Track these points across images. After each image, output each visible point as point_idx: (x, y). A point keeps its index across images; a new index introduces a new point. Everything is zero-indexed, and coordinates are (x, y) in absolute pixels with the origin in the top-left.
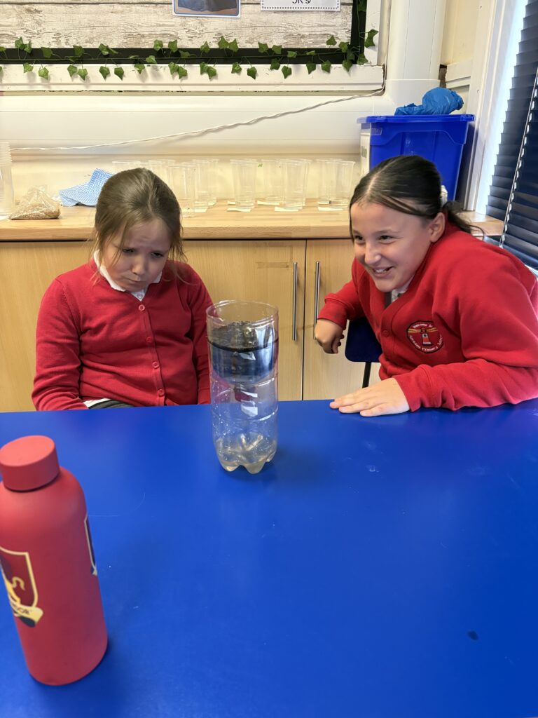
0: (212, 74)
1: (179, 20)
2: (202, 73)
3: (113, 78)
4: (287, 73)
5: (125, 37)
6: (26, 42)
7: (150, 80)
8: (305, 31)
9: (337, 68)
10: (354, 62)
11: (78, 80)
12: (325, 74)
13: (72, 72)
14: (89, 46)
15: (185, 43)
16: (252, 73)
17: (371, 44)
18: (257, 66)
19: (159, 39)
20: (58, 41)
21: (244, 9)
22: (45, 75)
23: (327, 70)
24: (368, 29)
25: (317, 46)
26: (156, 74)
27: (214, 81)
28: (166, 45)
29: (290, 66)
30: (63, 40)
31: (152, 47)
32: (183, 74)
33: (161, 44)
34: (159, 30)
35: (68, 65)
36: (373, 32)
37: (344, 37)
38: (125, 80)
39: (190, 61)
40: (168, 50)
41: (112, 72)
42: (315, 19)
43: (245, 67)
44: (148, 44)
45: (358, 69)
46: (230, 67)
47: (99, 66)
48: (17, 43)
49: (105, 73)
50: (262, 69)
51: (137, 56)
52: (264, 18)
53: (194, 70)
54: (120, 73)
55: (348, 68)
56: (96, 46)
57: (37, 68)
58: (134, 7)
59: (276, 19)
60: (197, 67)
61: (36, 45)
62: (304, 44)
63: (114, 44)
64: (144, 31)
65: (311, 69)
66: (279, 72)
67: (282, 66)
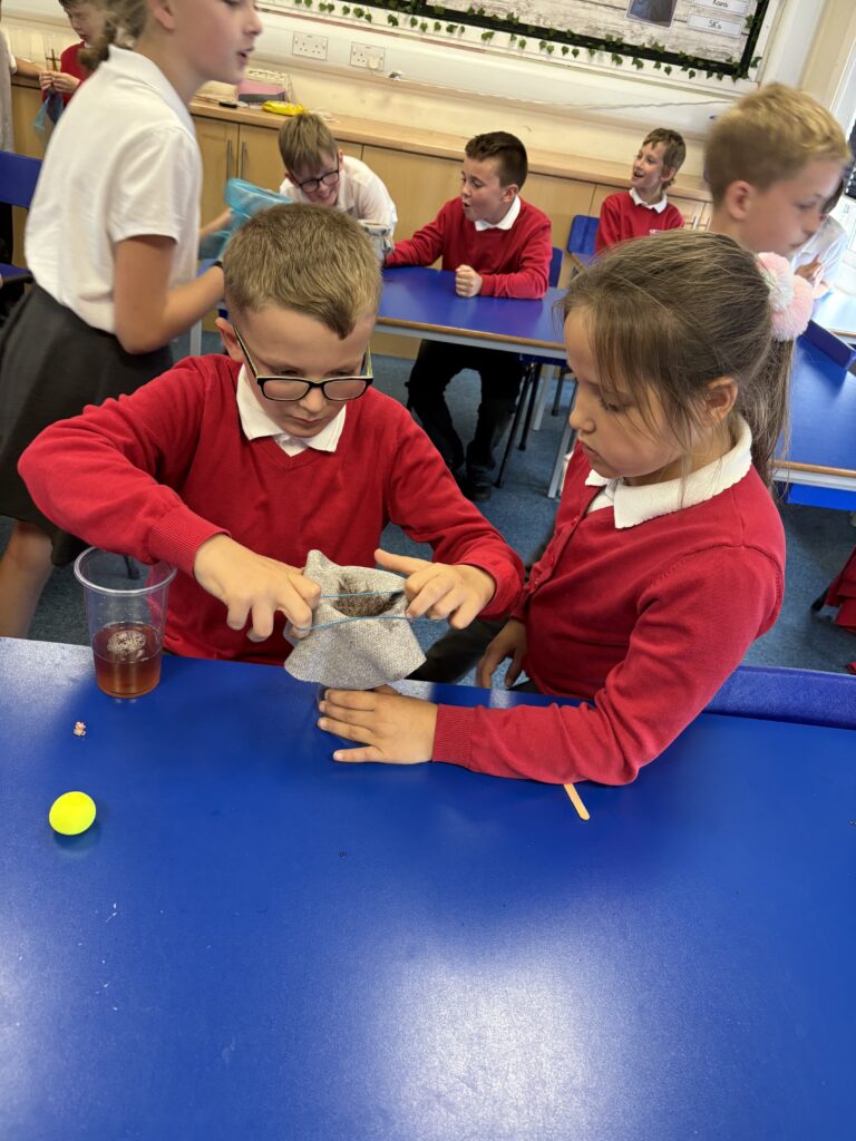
0: (640, 66)
1: (628, 23)
2: (633, 63)
3: (570, 55)
4: (692, 75)
5: (587, 28)
6: (515, 16)
7: (595, 62)
8: (711, 47)
9: (727, 78)
10: (740, 76)
11: (545, 52)
12: (718, 81)
13: (542, 46)
14: (559, 29)
15: (627, 40)
16: (668, 71)
17: (754, 65)
18: (672, 66)
19: (611, 34)
20: (538, 21)
21: (674, 24)
22: (523, 44)
23: (720, 78)
24: (755, 55)
25: (717, 60)
26: (600, 59)
27: (640, 71)
28: (614, 40)
29: (695, 70)
30: (542, 20)
31: (604, 38)
32: (619, 62)
33: (611, 37)
34: (612, 27)
35: (540, 41)
36: (758, 59)
37: (737, 58)
38: (579, 58)
39: (627, 54)
40: (614, 43)
41: (570, 51)
42: (721, 41)
43: (664, 65)
44: (601, 35)
45: (740, 81)
46: (654, 63)
47: (562, 45)
48: (508, 16)
49: (565, 51)
50: (676, 69)
51: (592, 43)
52: (687, 33)
53: (628, 60)
54: (575, 53)
55: (734, 80)
56: (564, 29)
57: (519, 37)
58: (599, 7)
59: (694, 35)
60: (631, 59)
61: (523, 20)
62: (710, 57)
63: (577, 31)
64: (602, 26)
65: (709, 75)
66: (687, 74)
67: (690, 69)
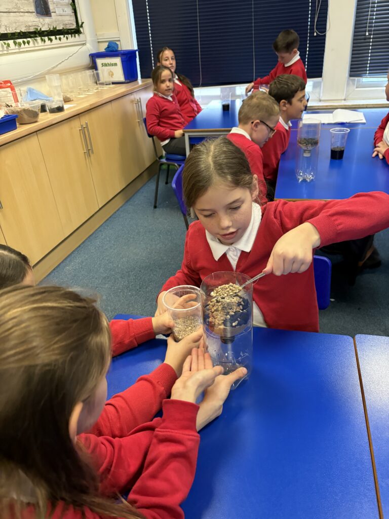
0: (51, 40)
1: (38, 19)
2: (49, 40)
3: (27, 45)
4: (67, 38)
5: (25, 27)
7: (36, 45)
8: (66, 22)
10: (79, 33)
11: (17, 47)
12: (75, 38)
13: (15, 43)
15: (43, 29)
16: (60, 39)
17: (82, 26)
18: (60, 36)
20: (6, 30)
21: (53, 14)
22: (8, 45)
23: (75, 36)
24: (80, 22)
26: (38, 42)
27: (52, 43)
28: (39, 30)
29: (67, 36)
31: (33, 30)
32: (44, 41)
33: (37, 29)
34: (34, 24)
35: (13, 41)
36: (83, 23)
37: (75, 25)
38: (30, 45)
39: (45, 36)
40: (39, 32)
41: (26, 42)
42: (68, 18)
43: (58, 37)
44: (32, 30)
45: (81, 36)
46: (55, 37)
47: (22, 40)
49: (24, 43)
50: (62, 37)
52: (57, 18)
54: (28, 43)
55: (79, 35)
56: (19, 31)
58: (25, 14)
59: (60, 18)
60: (47, 38)
63: (23, 30)
64: (30, 24)
65: (72, 36)
66: (65, 38)
67: (66, 36)
